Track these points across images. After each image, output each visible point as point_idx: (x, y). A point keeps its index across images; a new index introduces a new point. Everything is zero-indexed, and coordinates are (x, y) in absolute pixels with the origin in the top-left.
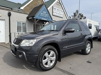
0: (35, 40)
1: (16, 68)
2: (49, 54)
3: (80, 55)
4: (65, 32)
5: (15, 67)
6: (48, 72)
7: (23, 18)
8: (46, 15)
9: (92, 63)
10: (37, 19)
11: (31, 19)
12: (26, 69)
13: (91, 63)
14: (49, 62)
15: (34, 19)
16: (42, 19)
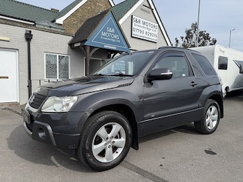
0: (75, 98)
1: (32, 164)
2: (109, 132)
3: (191, 135)
4: (151, 79)
5: (31, 161)
6: (105, 173)
7: (60, 44)
8: (115, 36)
9: (218, 154)
10: (92, 48)
11: (78, 47)
12: (55, 165)
13: (214, 154)
14: (109, 151)
15: (85, 47)
16: (106, 47)
